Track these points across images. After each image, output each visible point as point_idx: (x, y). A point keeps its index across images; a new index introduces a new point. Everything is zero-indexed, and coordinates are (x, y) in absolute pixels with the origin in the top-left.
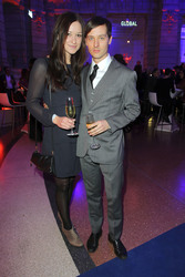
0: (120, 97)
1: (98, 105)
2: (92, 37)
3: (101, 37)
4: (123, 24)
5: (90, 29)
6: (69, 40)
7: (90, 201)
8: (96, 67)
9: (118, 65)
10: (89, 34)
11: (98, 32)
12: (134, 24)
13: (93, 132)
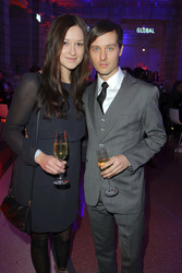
0: (141, 122)
1: (111, 135)
2: (98, 47)
3: (109, 47)
4: (139, 30)
5: (95, 38)
6: (65, 50)
7: (99, 257)
8: (105, 86)
9: (134, 80)
10: (94, 44)
11: (106, 40)
12: (151, 31)
13: (108, 173)
